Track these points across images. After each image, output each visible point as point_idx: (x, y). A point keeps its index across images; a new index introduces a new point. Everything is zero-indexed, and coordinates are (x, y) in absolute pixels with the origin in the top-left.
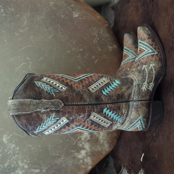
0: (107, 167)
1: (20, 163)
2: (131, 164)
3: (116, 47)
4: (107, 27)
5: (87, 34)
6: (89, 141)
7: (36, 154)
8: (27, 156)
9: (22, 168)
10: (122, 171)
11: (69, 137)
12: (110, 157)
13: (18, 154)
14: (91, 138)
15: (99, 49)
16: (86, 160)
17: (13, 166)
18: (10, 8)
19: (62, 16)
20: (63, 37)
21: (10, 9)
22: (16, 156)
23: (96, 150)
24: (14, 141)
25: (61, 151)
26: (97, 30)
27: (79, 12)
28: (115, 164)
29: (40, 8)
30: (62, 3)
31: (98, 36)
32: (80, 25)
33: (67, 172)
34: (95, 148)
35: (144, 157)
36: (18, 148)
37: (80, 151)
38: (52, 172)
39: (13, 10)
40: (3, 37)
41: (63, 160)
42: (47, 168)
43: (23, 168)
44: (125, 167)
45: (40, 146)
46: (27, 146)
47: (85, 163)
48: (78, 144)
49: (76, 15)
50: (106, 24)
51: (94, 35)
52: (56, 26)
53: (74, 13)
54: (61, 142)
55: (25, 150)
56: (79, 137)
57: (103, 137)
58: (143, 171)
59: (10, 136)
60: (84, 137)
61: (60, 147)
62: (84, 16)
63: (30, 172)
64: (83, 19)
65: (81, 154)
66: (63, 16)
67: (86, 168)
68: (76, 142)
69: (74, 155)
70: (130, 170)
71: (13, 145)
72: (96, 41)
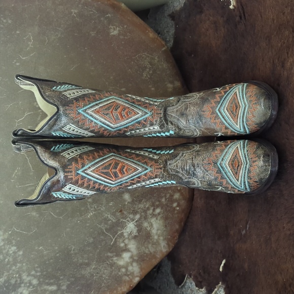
1: (25, 277)
2: (202, 274)
3: (179, 84)
4: (165, 52)
5: (132, 63)
6: (135, 237)
8: (36, 265)
9: (28, 284)
10: (185, 282)
11: (104, 233)
13: (21, 262)
14: (138, 233)
15: (153, 89)
16: (130, 268)
17: (13, 281)
18: (5, 19)
19: (91, 33)
20: (93, 68)
21: (5, 21)
22: (19, 265)
23: (147, 252)
24: (14, 241)
25: (91, 255)
26: (148, 57)
27: (119, 27)
29: (55, 20)
30: (92, 11)
31: (150, 66)
32: (122, 48)
33: (101, 288)
34: (146, 248)
36: (21, 253)
37: (121, 253)
38: (77, 288)
39: (10, 22)
41: (94, 269)
42: (68, 283)
43: (30, 284)
44: (192, 277)
45: (56, 248)
46: (36, 248)
47: (128, 273)
48: (118, 243)
49: (114, 32)
50: (164, 46)
51: (143, 66)
52: (83, 50)
53: (111, 28)
54: (91, 240)
55: (32, 256)
56: (119, 233)
57: (158, 230)
59: (7, 233)
60: (127, 232)
61: (90, 249)
62: (128, 34)
63: (41, 290)
64: (126, 38)
65: (123, 258)
66: (93, 34)
67: (131, 281)
68: (115, 239)
69: (112, 260)
70: (201, 282)
71: (14, 248)
72: (147, 75)
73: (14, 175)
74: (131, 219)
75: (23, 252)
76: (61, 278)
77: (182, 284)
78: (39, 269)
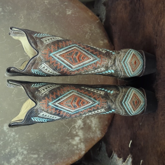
0: (100, 151)
1: (20, 149)
2: (120, 150)
4: (98, 23)
5: (80, 30)
6: (82, 128)
7: (35, 141)
8: (26, 143)
9: (21, 154)
10: (113, 155)
11: (64, 125)
12: (103, 142)
13: (18, 141)
14: (84, 126)
16: (79, 146)
17: (13, 152)
18: (8, 7)
19: (56, 13)
20: (57, 33)
21: (8, 8)
22: (16, 143)
23: (89, 137)
25: (57, 138)
26: (89, 26)
27: (72, 10)
28: (107, 148)
29: (36, 7)
30: (56, 1)
31: (90, 31)
32: (73, 21)
33: (62, 157)
34: (88, 135)
35: (131, 143)
36: (17, 136)
37: (74, 137)
38: (49, 157)
39: (11, 8)
40: (2, 34)
41: (59, 146)
42: (44, 153)
43: (23, 153)
44: (116, 152)
45: (37, 134)
46: (26, 133)
47: (78, 149)
48: (72, 132)
49: (69, 12)
50: (98, 20)
51: (86, 31)
52: (51, 23)
53: (67, 10)
54: (57, 129)
55: (24, 138)
56: (73, 126)
57: (95, 124)
58: (131, 156)
60: (78, 125)
61: (56, 134)
62: (77, 13)
63: (29, 157)
64: (76, 16)
65: (75, 140)
66: (57, 14)
67: (80, 153)
68: (71, 129)
69: (69, 141)
70: (120, 154)
71: (13, 133)
72: (88, 36)
73: (13, 93)
74: (79, 118)
75: (19, 135)
76: (40, 150)
77: (111, 157)
78: (27, 145)
